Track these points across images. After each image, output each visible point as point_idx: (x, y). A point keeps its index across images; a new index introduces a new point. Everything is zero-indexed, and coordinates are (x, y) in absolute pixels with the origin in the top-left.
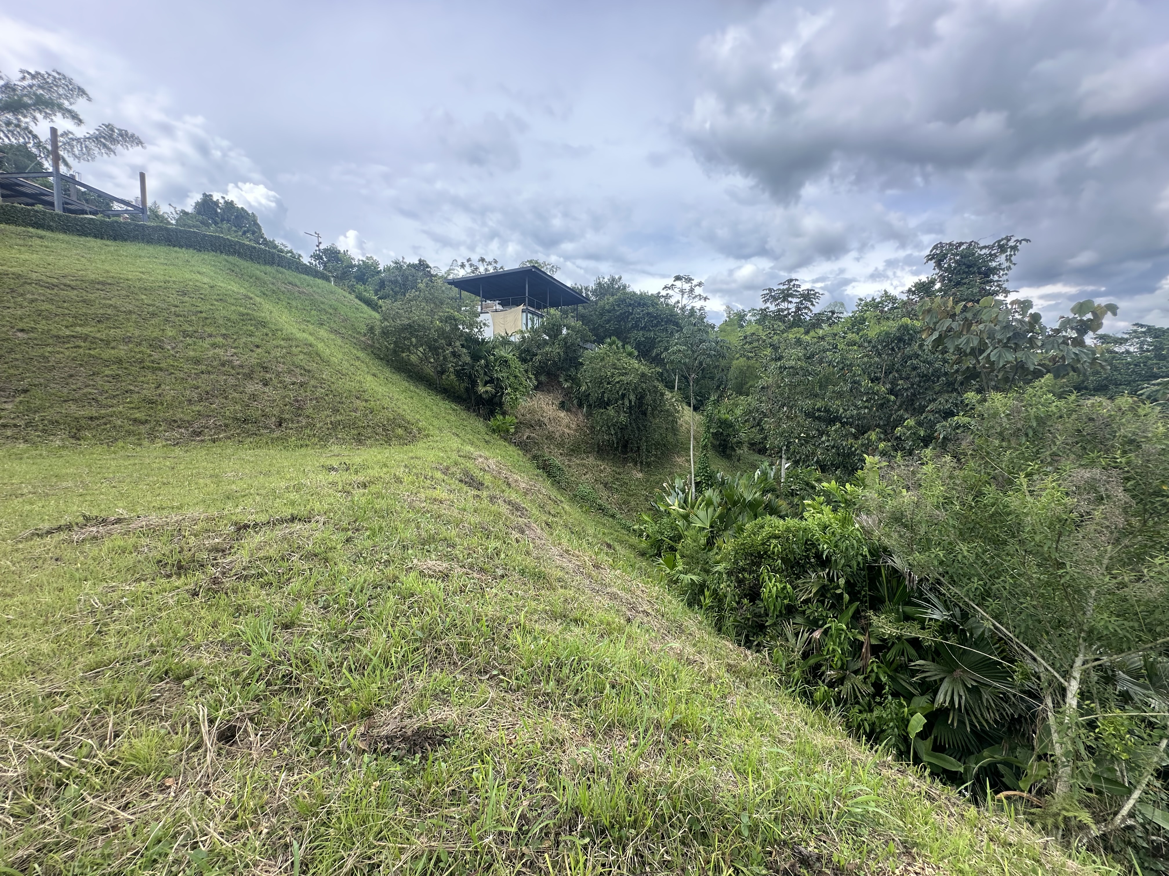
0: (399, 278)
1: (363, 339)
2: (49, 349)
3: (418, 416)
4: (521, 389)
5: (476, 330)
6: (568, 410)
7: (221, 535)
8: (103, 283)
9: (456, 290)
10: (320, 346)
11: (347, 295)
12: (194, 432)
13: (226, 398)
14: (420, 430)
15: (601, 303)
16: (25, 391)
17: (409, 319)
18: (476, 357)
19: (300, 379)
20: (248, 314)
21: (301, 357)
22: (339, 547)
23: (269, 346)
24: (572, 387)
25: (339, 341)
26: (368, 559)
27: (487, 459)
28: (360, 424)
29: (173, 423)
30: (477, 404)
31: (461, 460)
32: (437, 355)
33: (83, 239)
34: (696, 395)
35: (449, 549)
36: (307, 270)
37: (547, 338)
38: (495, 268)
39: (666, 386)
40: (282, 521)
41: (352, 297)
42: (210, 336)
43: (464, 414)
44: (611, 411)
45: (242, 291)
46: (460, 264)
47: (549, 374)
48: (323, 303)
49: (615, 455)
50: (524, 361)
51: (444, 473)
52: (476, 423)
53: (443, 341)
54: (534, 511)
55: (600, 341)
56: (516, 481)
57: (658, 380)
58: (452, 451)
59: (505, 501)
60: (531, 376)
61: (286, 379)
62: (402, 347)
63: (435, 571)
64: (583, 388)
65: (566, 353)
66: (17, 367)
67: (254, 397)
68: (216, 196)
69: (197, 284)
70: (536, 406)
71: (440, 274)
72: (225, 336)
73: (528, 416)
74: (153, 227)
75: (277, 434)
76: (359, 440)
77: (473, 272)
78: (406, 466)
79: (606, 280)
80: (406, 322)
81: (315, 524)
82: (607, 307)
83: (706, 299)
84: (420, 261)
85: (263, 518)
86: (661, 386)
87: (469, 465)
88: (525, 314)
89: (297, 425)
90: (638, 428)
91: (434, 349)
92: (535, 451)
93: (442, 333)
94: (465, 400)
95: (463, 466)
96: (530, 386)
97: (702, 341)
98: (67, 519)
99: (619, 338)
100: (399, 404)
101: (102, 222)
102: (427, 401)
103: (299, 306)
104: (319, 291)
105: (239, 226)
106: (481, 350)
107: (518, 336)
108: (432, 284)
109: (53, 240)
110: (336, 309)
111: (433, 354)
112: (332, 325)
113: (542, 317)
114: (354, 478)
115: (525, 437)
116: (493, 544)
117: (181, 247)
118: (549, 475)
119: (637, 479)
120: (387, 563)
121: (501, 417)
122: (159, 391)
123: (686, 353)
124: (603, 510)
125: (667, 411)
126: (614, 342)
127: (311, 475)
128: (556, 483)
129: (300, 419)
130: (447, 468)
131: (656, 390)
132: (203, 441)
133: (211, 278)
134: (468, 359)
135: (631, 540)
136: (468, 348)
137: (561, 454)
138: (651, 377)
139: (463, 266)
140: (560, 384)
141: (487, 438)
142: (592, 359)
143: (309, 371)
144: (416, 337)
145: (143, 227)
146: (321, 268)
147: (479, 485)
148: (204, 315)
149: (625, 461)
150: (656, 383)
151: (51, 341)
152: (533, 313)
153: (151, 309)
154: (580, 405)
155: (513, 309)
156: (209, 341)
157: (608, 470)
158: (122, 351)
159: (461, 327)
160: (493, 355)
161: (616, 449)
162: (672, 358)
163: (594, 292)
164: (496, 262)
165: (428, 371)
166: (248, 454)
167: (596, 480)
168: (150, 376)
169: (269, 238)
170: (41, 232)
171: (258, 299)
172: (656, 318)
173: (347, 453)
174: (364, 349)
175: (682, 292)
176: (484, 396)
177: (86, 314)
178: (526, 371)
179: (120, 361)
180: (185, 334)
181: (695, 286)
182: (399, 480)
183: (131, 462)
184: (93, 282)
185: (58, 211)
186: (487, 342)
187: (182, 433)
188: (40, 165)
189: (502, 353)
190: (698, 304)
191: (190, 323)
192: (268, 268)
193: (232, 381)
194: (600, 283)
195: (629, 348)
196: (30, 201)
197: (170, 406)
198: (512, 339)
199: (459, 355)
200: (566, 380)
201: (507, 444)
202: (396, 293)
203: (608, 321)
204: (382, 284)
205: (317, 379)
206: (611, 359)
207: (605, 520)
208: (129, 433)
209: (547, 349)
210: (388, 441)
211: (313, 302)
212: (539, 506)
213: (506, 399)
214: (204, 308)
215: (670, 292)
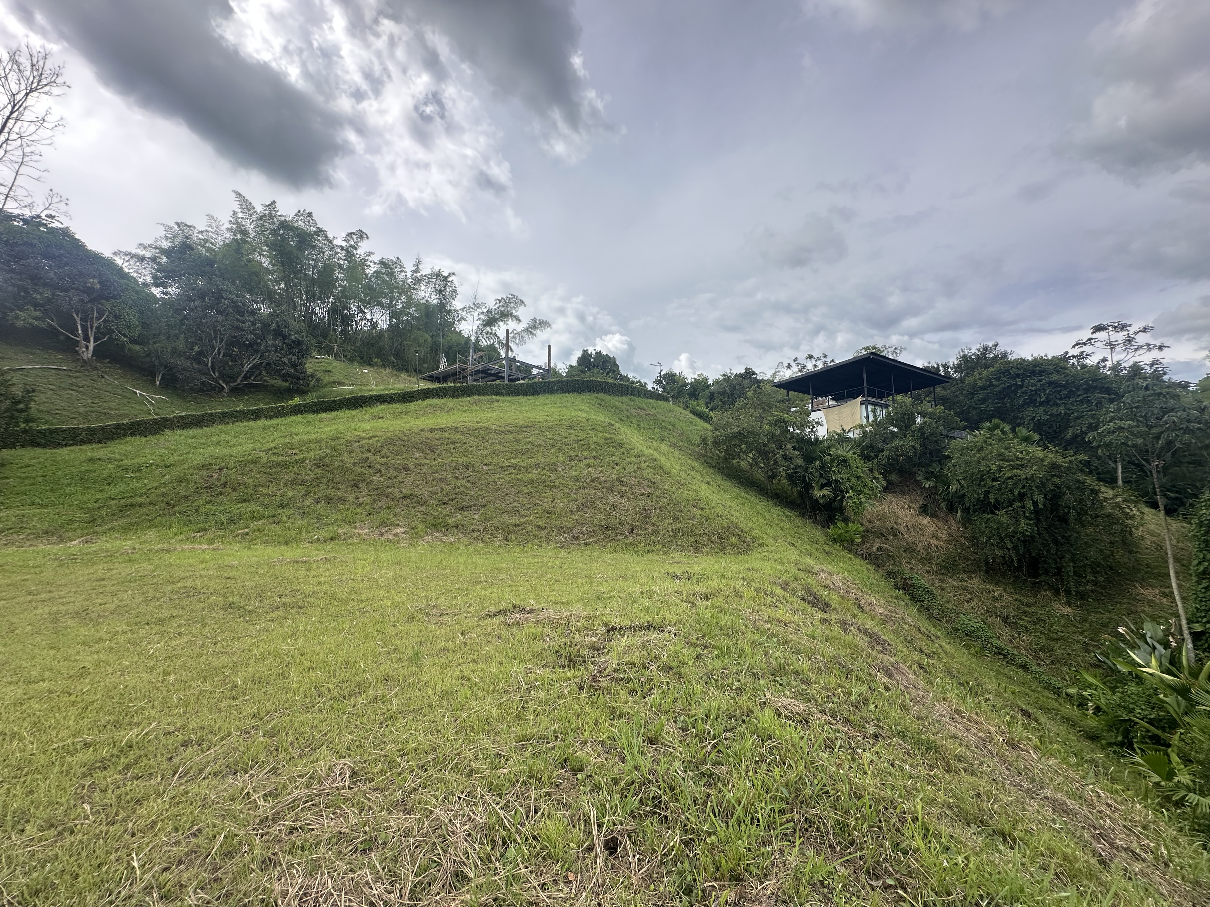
0: (727, 389)
1: (697, 449)
2: (497, 476)
3: (751, 524)
4: (866, 491)
5: (808, 430)
6: (933, 516)
7: (597, 634)
8: (526, 427)
9: (783, 391)
10: (663, 460)
11: (683, 411)
12: (573, 537)
13: (595, 508)
14: (753, 539)
15: (969, 380)
16: (485, 506)
17: (739, 427)
18: (809, 459)
19: (648, 490)
20: (610, 438)
21: (648, 471)
22: (690, 663)
23: (625, 463)
24: (936, 487)
25: (677, 454)
26: (720, 683)
27: (830, 574)
28: (697, 531)
29: (561, 529)
30: (813, 510)
31: (802, 575)
32: (767, 459)
33: (518, 397)
34: (1165, 490)
35: (804, 687)
36: (653, 395)
37: (896, 430)
38: (825, 363)
39: (1100, 480)
40: (641, 628)
41: (687, 412)
42: (586, 458)
43: (799, 522)
44: (1002, 516)
45: (607, 420)
46: (785, 365)
47: (901, 472)
48: (664, 421)
49: (1017, 577)
50: (866, 458)
51: (783, 588)
52: (814, 532)
53: (773, 445)
54: (900, 647)
55: (974, 426)
56: (870, 604)
57: (1082, 471)
58: (790, 563)
59: (859, 629)
60: (877, 476)
61: (637, 491)
62: (732, 455)
63: (791, 712)
64: (954, 488)
65: (923, 445)
66: (482, 489)
67: (614, 507)
68: (591, 350)
69: (579, 419)
70: (886, 511)
71: (766, 379)
72: (595, 458)
73: (877, 523)
74: (554, 382)
75: (629, 540)
76: (697, 548)
77: (801, 371)
78: (743, 578)
79: (974, 351)
80: (736, 430)
81: (667, 635)
82: (980, 383)
83: (1160, 348)
84: (746, 369)
85: (626, 623)
86: (1090, 481)
87: (811, 581)
88: (864, 407)
89: (644, 532)
90: (1056, 541)
91: (764, 453)
92: (889, 566)
93: (772, 437)
94: (799, 506)
95: (803, 582)
96: (877, 488)
97: (1165, 411)
98: (503, 605)
99: (1003, 420)
100: (732, 512)
101: (528, 384)
102: (759, 507)
103: (646, 426)
104: (661, 411)
105: (604, 369)
106: (814, 451)
107: (858, 431)
108: (759, 391)
109: (503, 401)
110: (674, 425)
111: (763, 459)
112: (672, 440)
113: (887, 406)
114: (696, 588)
115: (875, 549)
116: (857, 689)
117: (569, 392)
118: (914, 599)
119: (1062, 616)
120: (739, 691)
121: (843, 525)
122: (554, 504)
123: (1136, 430)
124: (1005, 656)
125: (1109, 515)
126: (997, 427)
127: (659, 582)
128: (926, 610)
129: (647, 526)
130: (787, 583)
131: (1081, 486)
132: (579, 544)
133: (588, 413)
134: (800, 462)
135: (1064, 710)
136: (800, 449)
137: (928, 572)
138: (1069, 468)
139: (789, 366)
140: (918, 483)
141: (827, 548)
142: (963, 451)
143: (654, 483)
144: (746, 444)
145: (549, 382)
146: (660, 391)
147: (825, 607)
148: (582, 442)
149: (1036, 588)
150: (1080, 476)
151: (498, 470)
152: (874, 404)
153: (551, 441)
154: (951, 509)
155: (849, 403)
156: (585, 462)
157: (1007, 598)
158: (534, 474)
159: (791, 429)
160: (829, 455)
161: (1019, 569)
162: (1108, 439)
163: (957, 368)
164: (825, 356)
165: (758, 476)
166: (608, 557)
167: (987, 611)
168: (549, 493)
169: (624, 373)
170: (498, 398)
171: (617, 425)
172: (1065, 387)
173: (685, 560)
174: (698, 459)
175: (1112, 346)
176: (821, 501)
177: (517, 450)
178: (871, 470)
179: (532, 482)
180: (571, 459)
181: (1136, 333)
182: (739, 595)
183: (536, 560)
184: (521, 427)
185: (506, 382)
186: (822, 442)
187: (566, 538)
188: (499, 354)
189: (840, 452)
190: (1145, 358)
191: (574, 449)
192: (624, 399)
193: (599, 494)
194: (964, 356)
195: (1023, 432)
196: (494, 378)
197: (560, 515)
198: (851, 435)
199: (790, 458)
200: (927, 479)
201: (852, 557)
202: (724, 403)
203: (984, 400)
204: (712, 397)
205: (660, 490)
206: (996, 447)
207: (1011, 671)
208: (536, 536)
209: (897, 442)
210: (723, 549)
211: (657, 422)
212: (906, 639)
213: (848, 504)
214: (582, 437)
215: (1087, 349)
